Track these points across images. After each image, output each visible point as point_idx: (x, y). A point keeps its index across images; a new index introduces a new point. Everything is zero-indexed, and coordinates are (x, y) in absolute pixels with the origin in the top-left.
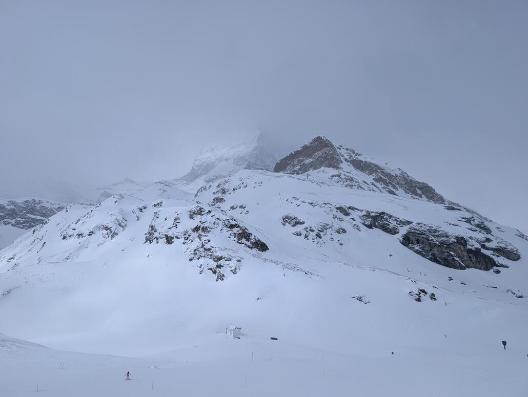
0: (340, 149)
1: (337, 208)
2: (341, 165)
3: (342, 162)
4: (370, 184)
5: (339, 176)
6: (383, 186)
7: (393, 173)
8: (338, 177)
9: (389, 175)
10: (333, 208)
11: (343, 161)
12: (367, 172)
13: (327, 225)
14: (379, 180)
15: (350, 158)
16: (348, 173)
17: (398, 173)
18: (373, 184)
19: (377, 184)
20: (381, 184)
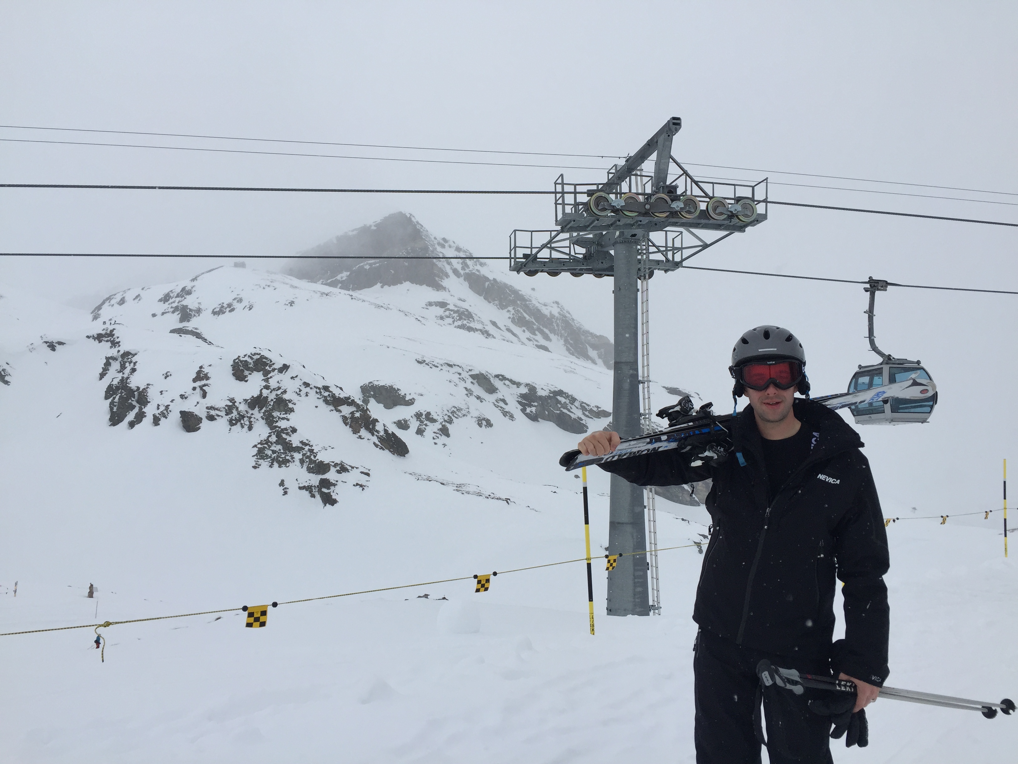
0: (443, 246)
1: (473, 376)
2: (445, 283)
3: (447, 276)
4: (503, 328)
5: (443, 305)
6: (528, 334)
7: (545, 311)
8: (442, 307)
9: (537, 314)
10: (465, 375)
11: (450, 272)
12: (496, 302)
13: (459, 410)
14: (520, 321)
15: (463, 269)
16: (460, 300)
17: (555, 311)
18: (509, 330)
19: (517, 330)
20: (524, 331)
